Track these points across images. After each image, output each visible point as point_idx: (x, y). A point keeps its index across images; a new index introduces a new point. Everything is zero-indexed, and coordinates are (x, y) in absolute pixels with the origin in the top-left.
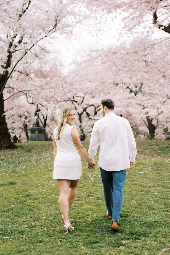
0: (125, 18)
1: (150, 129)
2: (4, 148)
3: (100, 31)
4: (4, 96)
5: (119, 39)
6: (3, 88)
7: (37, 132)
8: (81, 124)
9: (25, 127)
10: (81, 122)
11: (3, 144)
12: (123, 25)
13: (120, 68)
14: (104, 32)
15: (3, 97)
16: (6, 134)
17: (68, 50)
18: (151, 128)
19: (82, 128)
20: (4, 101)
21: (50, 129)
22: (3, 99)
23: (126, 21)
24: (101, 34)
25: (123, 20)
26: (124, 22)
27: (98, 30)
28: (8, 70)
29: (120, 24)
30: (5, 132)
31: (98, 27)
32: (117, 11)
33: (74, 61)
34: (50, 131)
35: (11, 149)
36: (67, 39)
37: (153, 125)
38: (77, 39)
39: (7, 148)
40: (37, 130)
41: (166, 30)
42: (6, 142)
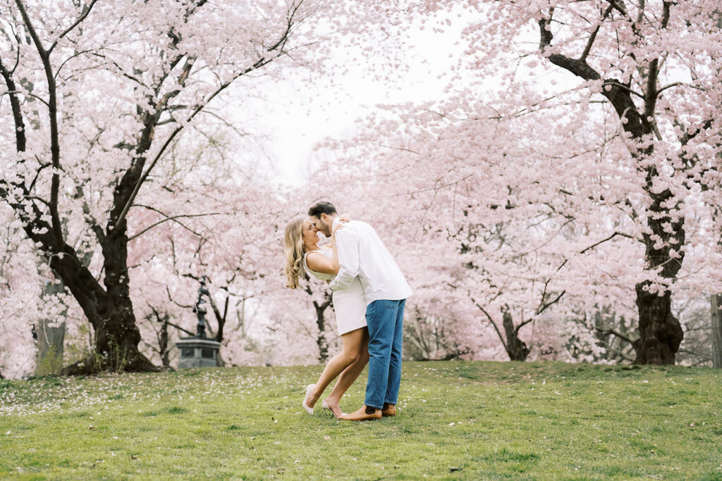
0: (470, 28)
1: (513, 352)
2: (121, 367)
3: (397, 66)
4: (129, 226)
5: (450, 86)
6: (128, 202)
7: (197, 353)
8: (323, 333)
9: (162, 343)
10: (321, 327)
11: (118, 357)
12: (465, 45)
13: (456, 154)
14: (407, 71)
15: (125, 229)
16: (129, 330)
17: (308, 114)
18: (515, 351)
19: (324, 346)
20: (127, 239)
21: (232, 352)
22: (126, 233)
23: (474, 35)
24: (399, 77)
25: (465, 33)
26: (468, 40)
27: (391, 65)
28: (144, 155)
29: (457, 43)
30: (126, 326)
31: (392, 56)
32: (451, 6)
33: (327, 139)
34: (231, 356)
35: (138, 371)
36: (306, 86)
37: (520, 343)
38: (333, 86)
39: (128, 369)
40: (199, 348)
41: (575, 69)
42: (128, 352)
